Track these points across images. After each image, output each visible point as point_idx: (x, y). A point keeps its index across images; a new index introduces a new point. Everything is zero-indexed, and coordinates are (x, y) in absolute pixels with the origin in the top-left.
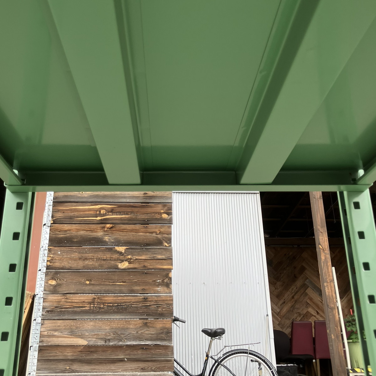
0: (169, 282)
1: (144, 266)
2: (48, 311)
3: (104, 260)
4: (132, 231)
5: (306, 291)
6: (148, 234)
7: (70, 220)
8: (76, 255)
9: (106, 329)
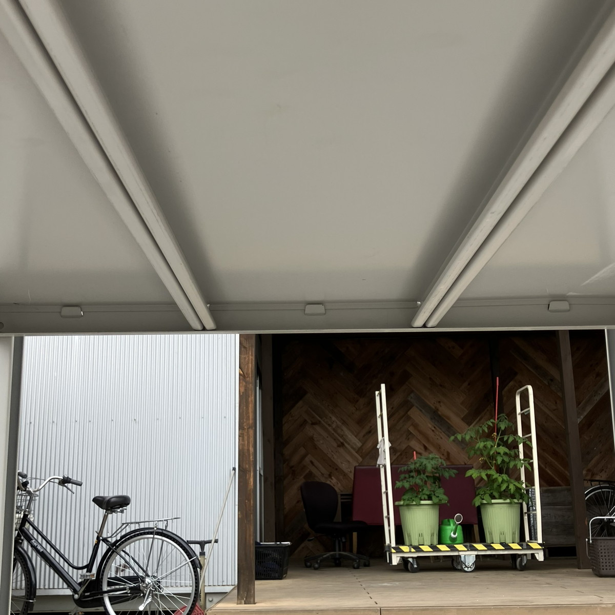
5: (409, 413)
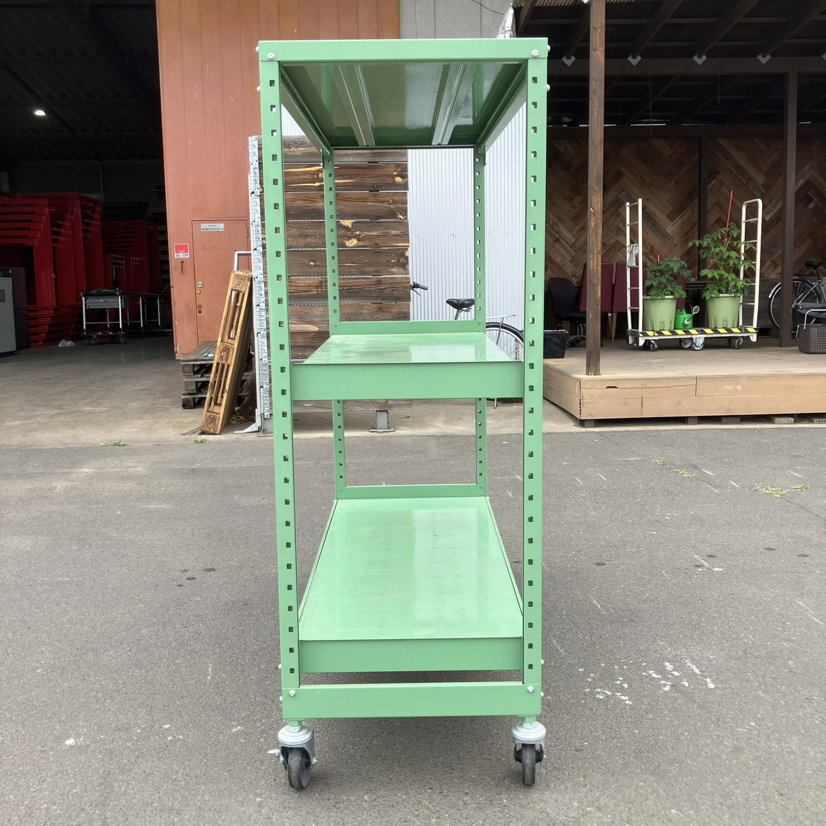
0: (404, 262)
1: (376, 244)
4: (359, 199)
6: (378, 204)
8: (295, 232)
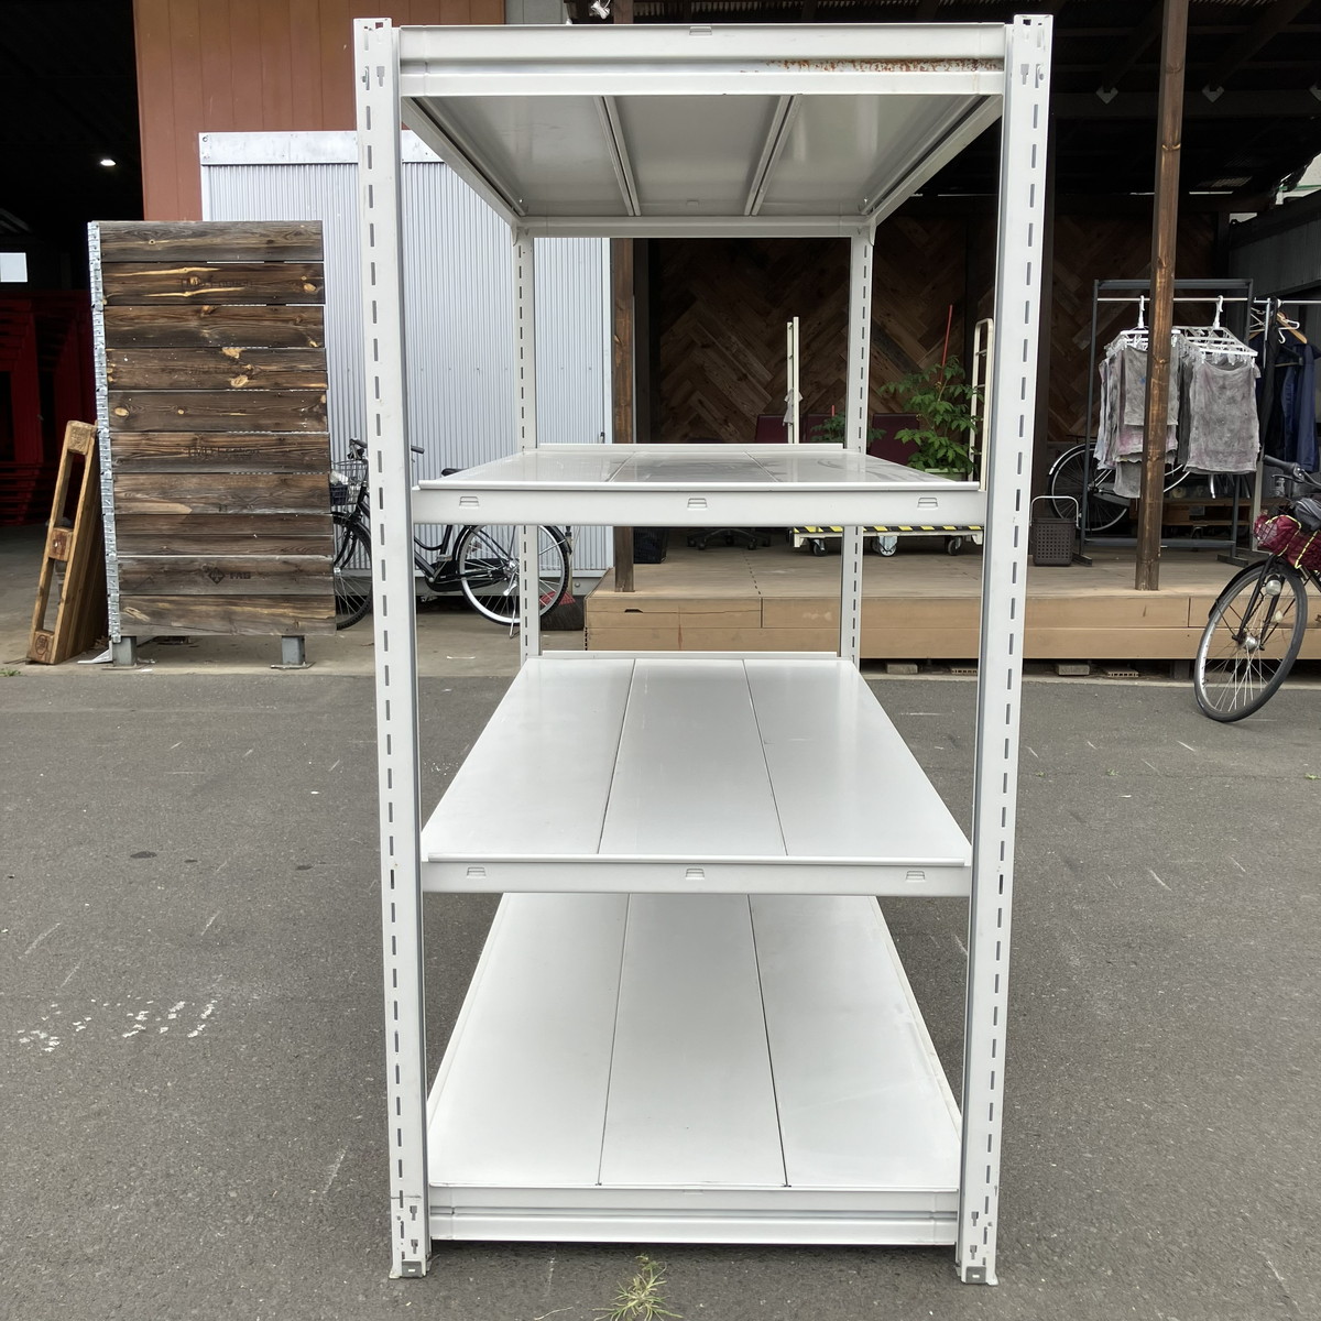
0: (320, 412)
1: (276, 384)
2: (121, 461)
3: (205, 373)
4: (250, 317)
6: (279, 324)
7: (136, 298)
8: (155, 364)
9: (219, 490)
